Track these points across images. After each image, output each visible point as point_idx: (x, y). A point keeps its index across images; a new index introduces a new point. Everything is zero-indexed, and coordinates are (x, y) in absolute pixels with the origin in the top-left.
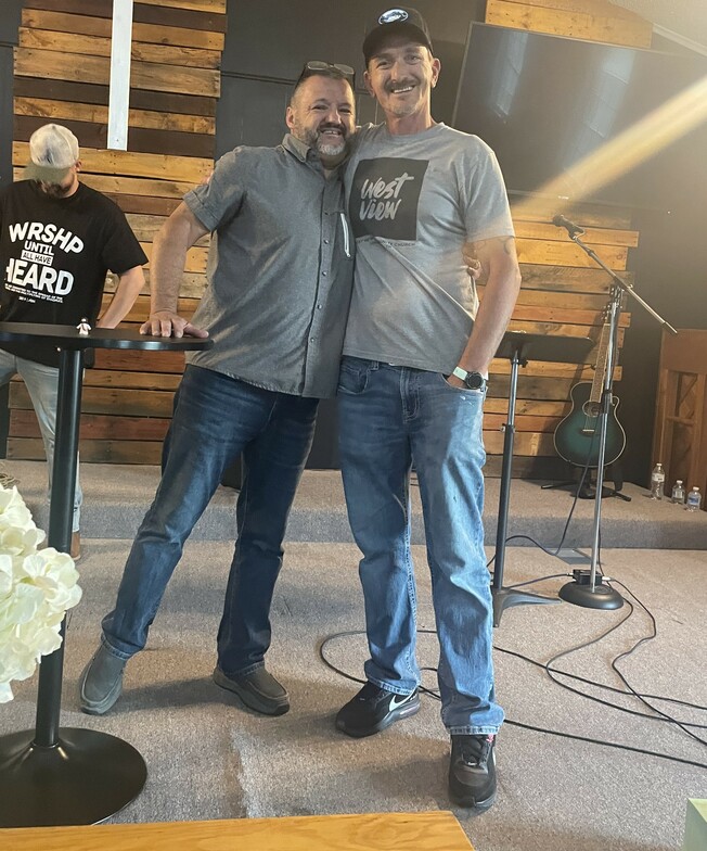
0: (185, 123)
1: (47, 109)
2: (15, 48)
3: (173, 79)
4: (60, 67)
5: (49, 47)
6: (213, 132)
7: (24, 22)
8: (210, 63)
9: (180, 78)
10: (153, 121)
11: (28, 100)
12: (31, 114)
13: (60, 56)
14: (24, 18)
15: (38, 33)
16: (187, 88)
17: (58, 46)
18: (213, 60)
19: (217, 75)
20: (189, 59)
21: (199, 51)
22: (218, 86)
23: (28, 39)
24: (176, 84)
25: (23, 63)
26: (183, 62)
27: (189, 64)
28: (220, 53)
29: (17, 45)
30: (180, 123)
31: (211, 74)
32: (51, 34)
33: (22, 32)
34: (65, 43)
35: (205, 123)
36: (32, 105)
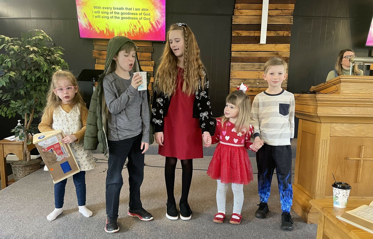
0: (281, 33)
1: (242, 33)
2: (233, 16)
3: (279, 20)
4: (246, 20)
5: (242, 14)
6: (290, 35)
7: (235, 8)
8: (290, 14)
9: (281, 20)
10: (272, 34)
11: (236, 31)
12: (237, 35)
13: (245, 17)
14: (236, 6)
15: (240, 10)
16: (282, 22)
17: (245, 14)
18: (290, 13)
19: (292, 17)
20: (283, 13)
21: (286, 11)
22: (292, 21)
23: (237, 13)
24: (279, 22)
25: (235, 20)
26: (281, 15)
27: (284, 15)
28: (293, 11)
29: (234, 15)
30: (280, 34)
31: (290, 17)
32: (244, 11)
33: (235, 11)
34: (247, 13)
35: (288, 33)
36: (237, 33)
